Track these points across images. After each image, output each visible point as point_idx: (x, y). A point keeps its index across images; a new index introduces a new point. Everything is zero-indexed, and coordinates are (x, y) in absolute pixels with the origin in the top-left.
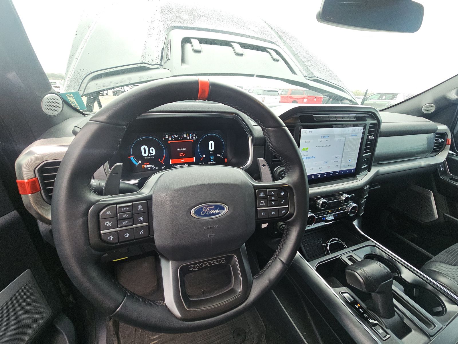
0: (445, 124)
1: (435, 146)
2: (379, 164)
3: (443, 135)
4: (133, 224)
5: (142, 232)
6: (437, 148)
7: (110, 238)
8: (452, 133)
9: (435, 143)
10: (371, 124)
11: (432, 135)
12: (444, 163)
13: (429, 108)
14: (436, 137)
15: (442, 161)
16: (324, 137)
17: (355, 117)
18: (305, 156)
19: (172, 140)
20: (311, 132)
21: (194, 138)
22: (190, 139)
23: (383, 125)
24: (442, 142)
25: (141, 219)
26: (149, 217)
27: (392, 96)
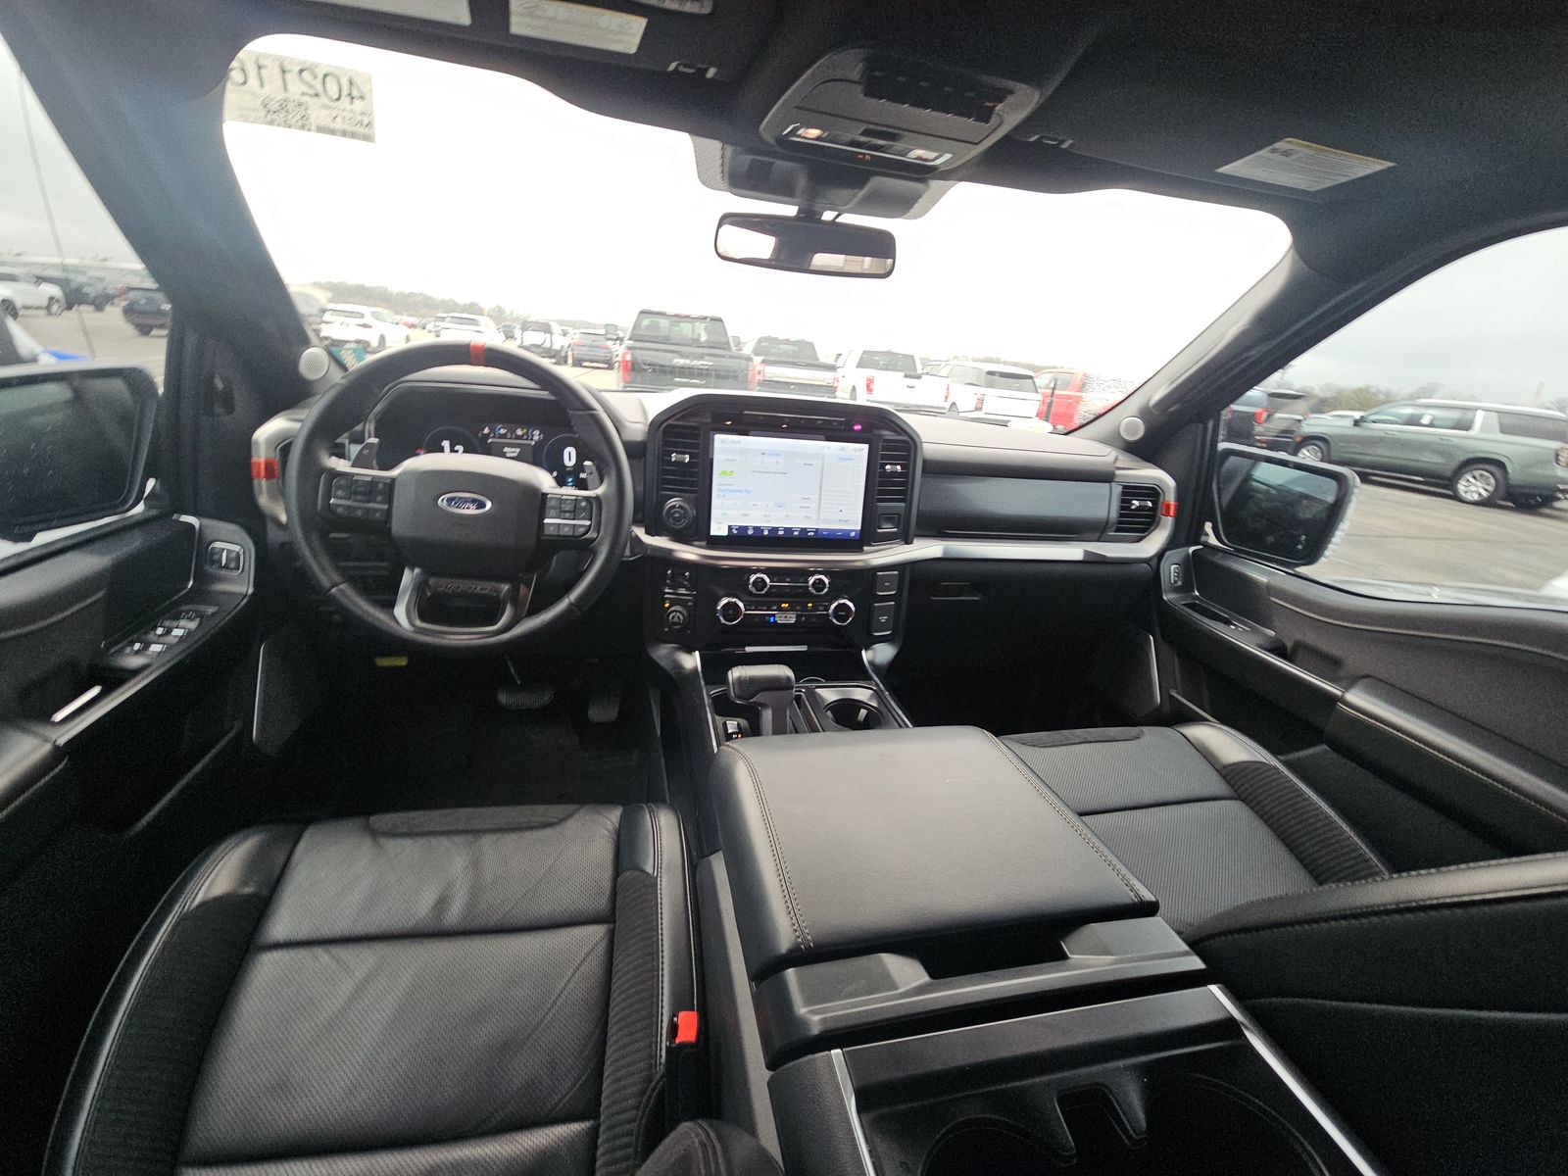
0: (1160, 467)
1: (1120, 515)
3: (1151, 492)
4: (369, 502)
5: (378, 515)
6: (1137, 524)
7: (340, 510)
9: (1124, 508)
10: (885, 441)
13: (1131, 427)
14: (1127, 494)
15: (1144, 557)
16: (769, 454)
18: (729, 487)
19: (494, 437)
20: (739, 442)
21: (536, 438)
22: (527, 439)
24: (1145, 509)
25: (379, 498)
26: (389, 501)
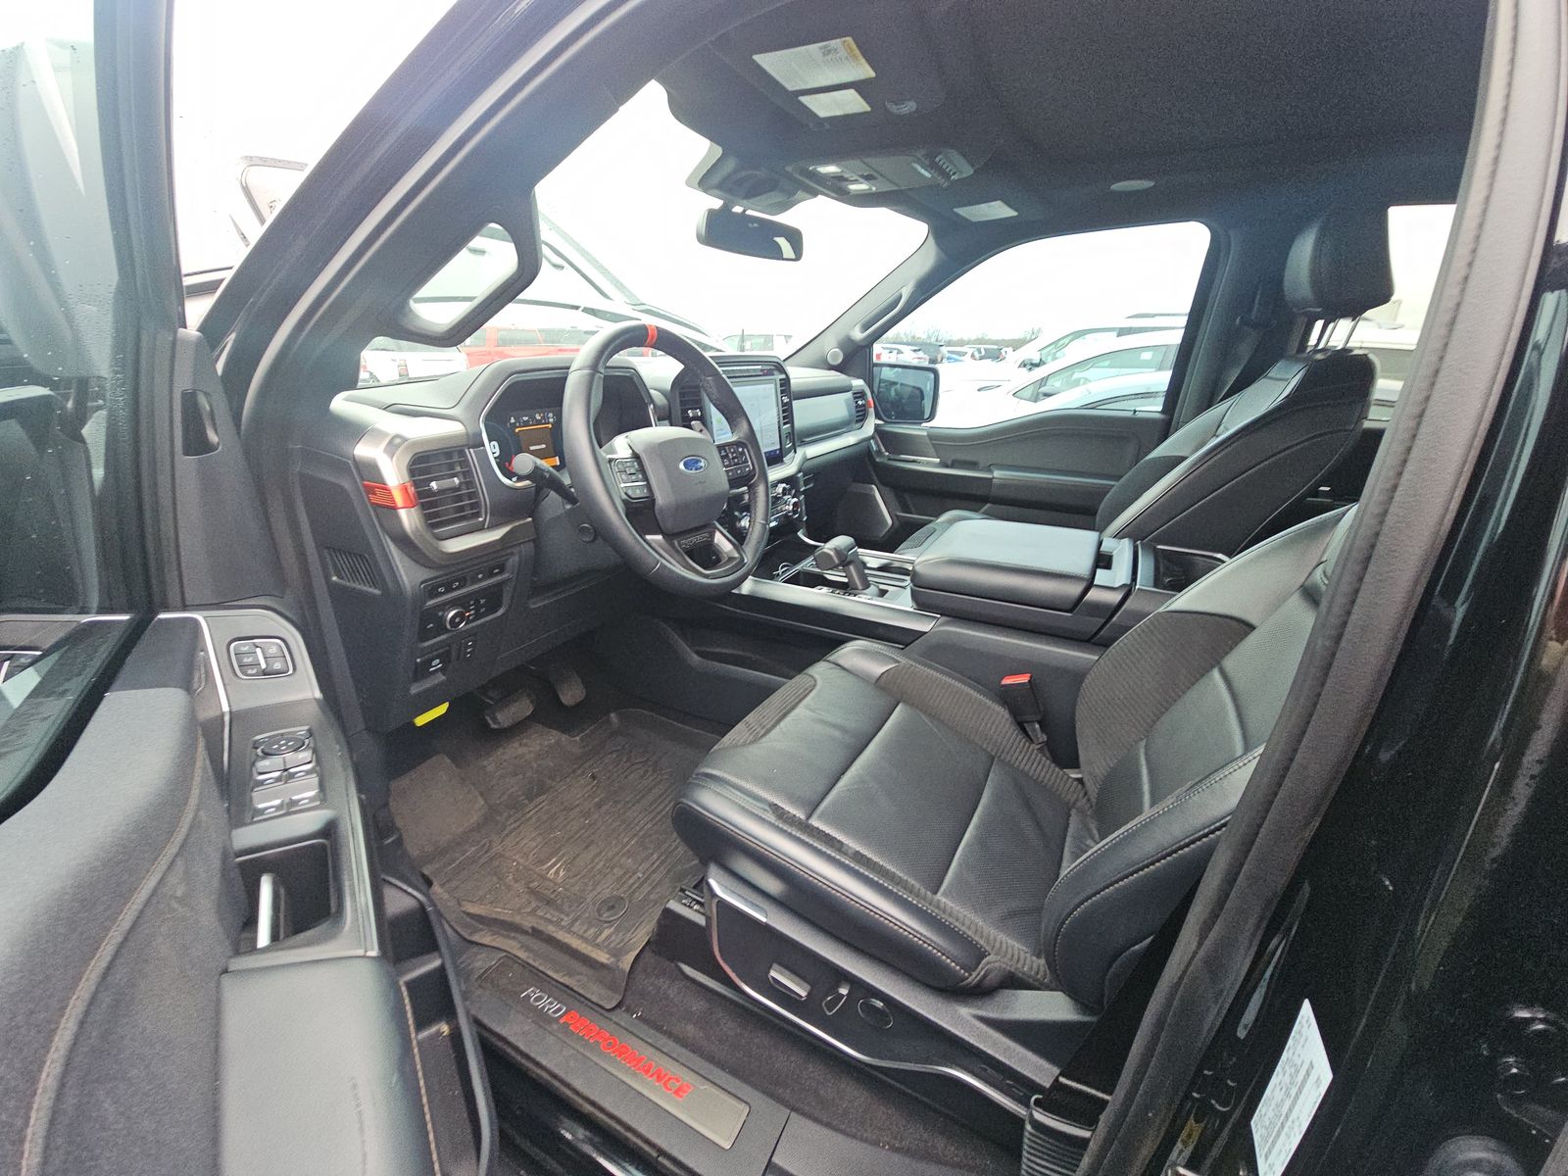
0: (859, 378)
1: (858, 412)
2: (803, 443)
3: (860, 395)
6: (861, 416)
8: (872, 392)
9: (857, 407)
10: (781, 380)
11: (849, 395)
12: (873, 437)
13: (835, 355)
14: (855, 398)
15: (871, 434)
17: (762, 370)
23: (792, 381)
24: (863, 405)
27: (762, 340)
